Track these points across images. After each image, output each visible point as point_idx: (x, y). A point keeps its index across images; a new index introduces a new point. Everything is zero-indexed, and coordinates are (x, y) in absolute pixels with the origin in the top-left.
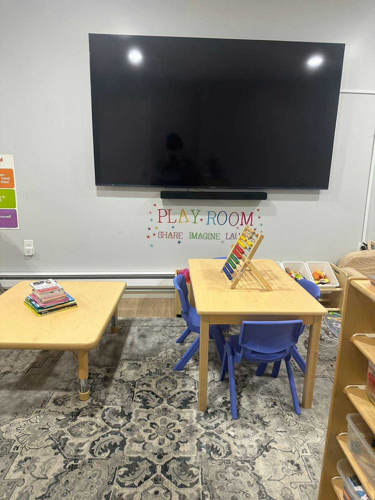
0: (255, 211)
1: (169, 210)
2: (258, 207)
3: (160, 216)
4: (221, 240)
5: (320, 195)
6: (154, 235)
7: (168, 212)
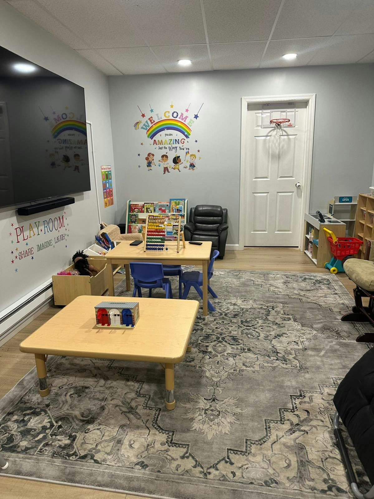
0: (64, 214)
1: (22, 227)
2: (65, 211)
3: (17, 236)
4: (53, 246)
5: (84, 195)
6: (16, 257)
7: (22, 229)
